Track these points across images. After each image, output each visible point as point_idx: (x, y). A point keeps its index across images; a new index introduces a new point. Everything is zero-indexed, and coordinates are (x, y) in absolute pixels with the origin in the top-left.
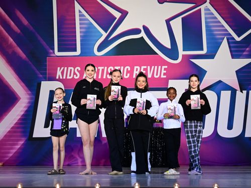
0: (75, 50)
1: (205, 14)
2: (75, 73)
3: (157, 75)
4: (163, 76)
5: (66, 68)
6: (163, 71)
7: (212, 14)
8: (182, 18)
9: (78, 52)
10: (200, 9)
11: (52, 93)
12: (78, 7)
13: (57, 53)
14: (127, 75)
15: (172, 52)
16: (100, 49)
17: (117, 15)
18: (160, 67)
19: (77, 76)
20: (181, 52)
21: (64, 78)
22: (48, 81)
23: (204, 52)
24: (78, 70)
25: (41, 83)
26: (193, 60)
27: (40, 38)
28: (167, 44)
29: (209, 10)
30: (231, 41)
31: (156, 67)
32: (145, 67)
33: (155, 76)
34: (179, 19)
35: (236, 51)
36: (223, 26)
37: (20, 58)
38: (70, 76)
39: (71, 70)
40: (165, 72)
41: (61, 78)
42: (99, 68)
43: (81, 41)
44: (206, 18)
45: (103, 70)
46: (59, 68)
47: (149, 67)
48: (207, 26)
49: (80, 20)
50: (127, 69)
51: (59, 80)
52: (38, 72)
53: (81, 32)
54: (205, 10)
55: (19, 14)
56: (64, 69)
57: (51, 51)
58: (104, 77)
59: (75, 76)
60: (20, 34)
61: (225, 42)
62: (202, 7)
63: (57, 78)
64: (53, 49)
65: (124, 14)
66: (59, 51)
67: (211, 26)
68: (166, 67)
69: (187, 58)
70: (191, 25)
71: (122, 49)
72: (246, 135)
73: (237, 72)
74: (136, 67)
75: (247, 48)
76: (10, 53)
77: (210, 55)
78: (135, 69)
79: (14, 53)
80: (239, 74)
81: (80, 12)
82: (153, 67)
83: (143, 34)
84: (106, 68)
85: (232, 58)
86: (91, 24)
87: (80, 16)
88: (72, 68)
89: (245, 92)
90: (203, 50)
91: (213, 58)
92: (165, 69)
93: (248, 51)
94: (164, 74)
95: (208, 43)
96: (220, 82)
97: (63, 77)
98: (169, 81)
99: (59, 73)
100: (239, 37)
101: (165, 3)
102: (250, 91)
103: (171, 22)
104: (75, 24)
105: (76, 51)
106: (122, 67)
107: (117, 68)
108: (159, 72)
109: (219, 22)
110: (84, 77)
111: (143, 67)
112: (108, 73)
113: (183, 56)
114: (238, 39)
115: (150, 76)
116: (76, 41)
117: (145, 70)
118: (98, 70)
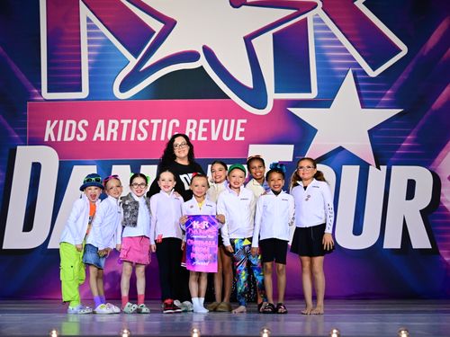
0: (79, 89)
1: (315, 28)
2: (78, 131)
3: (228, 135)
4: (238, 138)
5: (61, 122)
6: (240, 129)
7: (327, 28)
8: (274, 35)
9: (85, 93)
10: (306, 20)
11: (36, 168)
12: (85, 12)
13: (46, 95)
15: (255, 95)
17: (157, 26)
18: (233, 121)
19: (81, 136)
20: (272, 95)
21: (59, 139)
22: (29, 145)
23: (313, 95)
24: (83, 124)
25: (16, 150)
26: (293, 110)
27: (15, 67)
28: (247, 80)
29: (321, 21)
30: (360, 77)
31: (226, 121)
32: (207, 121)
33: (225, 138)
34: (269, 36)
35: (369, 94)
36: (346, 51)
38: (69, 136)
39: (71, 125)
40: (243, 130)
41: (53, 139)
42: (122, 121)
43: (90, 72)
44: (316, 36)
45: (130, 126)
46: (49, 122)
47: (213, 122)
48: (317, 50)
49: (89, 34)
50: (174, 124)
51: (49, 144)
52: (10, 129)
53: (89, 57)
54: (315, 20)
56: (58, 124)
57: (36, 91)
58: (132, 138)
59: (78, 136)
61: (349, 78)
62: (310, 16)
63: (46, 139)
64: (39, 87)
65: (169, 24)
66: (49, 91)
67: (325, 50)
68: (244, 121)
69: (282, 106)
71: (165, 89)
72: (386, 246)
73: (369, 131)
74: (189, 122)
75: (389, 90)
77: (324, 102)
78: (188, 125)
80: (374, 136)
81: (89, 20)
82: (221, 121)
83: (203, 62)
84: (135, 121)
85: (362, 108)
86: (109, 42)
87: (89, 27)
88: (74, 122)
89: (384, 168)
90: (310, 92)
91: (329, 107)
92: (242, 125)
93: (390, 96)
94: (241, 134)
95: (319, 80)
96: (341, 149)
97: (56, 138)
98: (251, 146)
99: (49, 131)
100: (374, 70)
101: (243, 7)
102: (393, 167)
103: (253, 41)
104: (79, 42)
105: (81, 91)
106: (165, 121)
107: (156, 122)
108: (232, 131)
109: (339, 43)
110: (95, 139)
111: (202, 122)
112: (138, 131)
113: (275, 101)
114: (373, 74)
115: (215, 137)
116: (80, 72)
117: (207, 126)
118: (121, 126)
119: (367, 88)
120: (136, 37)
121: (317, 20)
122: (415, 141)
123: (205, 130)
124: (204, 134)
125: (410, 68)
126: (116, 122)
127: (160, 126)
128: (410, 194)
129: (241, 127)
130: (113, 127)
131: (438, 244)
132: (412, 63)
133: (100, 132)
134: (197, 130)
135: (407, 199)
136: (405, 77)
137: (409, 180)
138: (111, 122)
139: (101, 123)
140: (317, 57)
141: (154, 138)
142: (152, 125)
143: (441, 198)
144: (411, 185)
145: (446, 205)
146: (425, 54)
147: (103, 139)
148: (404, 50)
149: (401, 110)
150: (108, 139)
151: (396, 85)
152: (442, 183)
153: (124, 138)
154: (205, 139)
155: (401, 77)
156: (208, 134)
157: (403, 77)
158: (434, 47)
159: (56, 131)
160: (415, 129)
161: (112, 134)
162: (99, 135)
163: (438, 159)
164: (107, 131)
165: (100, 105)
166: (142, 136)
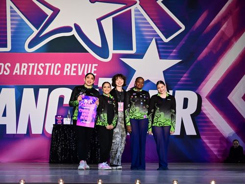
0: (6, 46)
1: (135, 15)
2: (5, 69)
3: (87, 72)
6: (94, 70)
7: (142, 15)
8: (113, 18)
9: (9, 48)
10: (130, 10)
14: (57, 72)
15: (103, 51)
16: (31, 45)
17: (49, 12)
18: (90, 65)
19: (7, 72)
20: (112, 51)
23: (134, 51)
24: (8, 66)
28: (98, 42)
29: (139, 11)
30: (159, 42)
31: (87, 65)
32: (76, 65)
34: (110, 19)
35: (164, 52)
36: (152, 28)
39: (1, 66)
40: (95, 70)
42: (30, 64)
43: (12, 37)
44: (136, 19)
45: (34, 67)
47: (79, 65)
48: (136, 27)
49: (11, 16)
50: (58, 66)
53: (12, 28)
54: (135, 11)
58: (35, 74)
59: (5, 72)
61: (153, 43)
62: (133, 8)
65: (56, 11)
67: (140, 27)
68: (97, 65)
69: (117, 57)
71: (53, 47)
73: (164, 72)
74: (66, 65)
75: (174, 49)
77: (139, 55)
78: (66, 67)
81: (11, 8)
82: (84, 65)
83: (74, 32)
84: (36, 64)
85: (161, 57)
86: (22, 20)
87: (11, 12)
88: (3, 64)
89: (171, 91)
90: (132, 50)
91: (142, 58)
92: (95, 67)
93: (175, 52)
94: (95, 72)
95: (137, 43)
96: (148, 81)
98: (100, 79)
100: (167, 38)
101: (97, 2)
102: (176, 91)
103: (101, 21)
104: (6, 20)
105: (7, 47)
106: (53, 64)
107: (48, 65)
109: (148, 23)
110: (14, 74)
111: (73, 65)
112: (38, 70)
114: (166, 40)
115: (80, 73)
116: (6, 37)
117: (76, 67)
118: (29, 67)
119: (163, 48)
120: (38, 18)
122: (188, 77)
123: (75, 69)
124: (74, 72)
125: (186, 38)
126: (26, 65)
127: (50, 67)
128: (185, 106)
129: (95, 68)
130: (24, 67)
131: (200, 133)
132: (187, 35)
133: (17, 70)
134: (70, 70)
135: (183, 108)
136: (184, 43)
137: (184, 98)
138: (23, 65)
139: (18, 65)
140: (136, 31)
141: (47, 74)
142: (46, 66)
143: (202, 108)
144: (186, 101)
145: (204, 112)
146: (194, 30)
147: (18, 74)
148: (183, 28)
149: (181, 60)
150: (22, 74)
151: (178, 46)
152: (203, 100)
153: (30, 74)
154: (75, 74)
155: (181, 42)
156: (76, 72)
157: (182, 42)
158: (199, 26)
160: (188, 71)
161: (24, 71)
162: (17, 72)
163: (200, 87)
164: (21, 69)
165: (17, 55)
166: (40, 72)
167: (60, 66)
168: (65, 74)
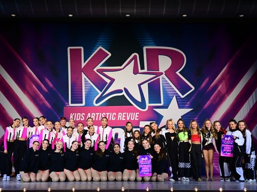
0: (82, 103)
1: (162, 81)
2: (81, 117)
4: (136, 119)
5: (76, 114)
7: (167, 81)
9: (84, 104)
10: (159, 78)
12: (84, 76)
13: (70, 105)
15: (142, 104)
16: (97, 102)
17: (108, 81)
19: (82, 119)
20: (148, 105)
26: (155, 110)
27: (60, 95)
28: (139, 99)
29: (164, 79)
30: (178, 98)
31: (132, 113)
32: (125, 113)
33: (132, 119)
35: (181, 104)
36: (173, 89)
37: (47, 107)
38: (78, 119)
39: (79, 115)
43: (86, 97)
44: (163, 84)
45: (99, 115)
46: (71, 114)
48: (163, 89)
49: (85, 84)
52: (58, 116)
53: (85, 91)
55: (47, 80)
56: (74, 115)
58: (100, 119)
60: (47, 93)
62: (161, 77)
64: (68, 102)
65: (113, 80)
66: (71, 103)
67: (166, 89)
68: (138, 113)
69: (151, 108)
70: (154, 88)
71: (112, 102)
73: (182, 117)
75: (188, 102)
76: (41, 104)
77: (166, 106)
79: (44, 104)
81: (85, 79)
82: (130, 113)
83: (124, 93)
85: (179, 107)
87: (85, 81)
88: (80, 114)
91: (167, 108)
92: (138, 115)
93: (188, 104)
94: (137, 118)
95: (164, 99)
98: (141, 122)
99: (71, 117)
100: (183, 95)
107: (108, 114)
108: (134, 117)
113: (149, 106)
114: (182, 97)
115: (128, 119)
116: (82, 97)
117: (126, 115)
118: (96, 115)
119: (181, 101)
120: (101, 85)
121: (163, 78)
122: (197, 120)
124: (124, 118)
125: (195, 95)
126: (94, 114)
132: (196, 93)
134: (122, 117)
138: (93, 114)
139: (89, 114)
140: (163, 91)
146: (200, 90)
149: (192, 109)
151: (191, 100)
156: (126, 118)
157: (193, 97)
158: (204, 87)
159: (74, 117)
160: (198, 116)
165: (89, 108)
167: (115, 114)
168: (118, 119)
